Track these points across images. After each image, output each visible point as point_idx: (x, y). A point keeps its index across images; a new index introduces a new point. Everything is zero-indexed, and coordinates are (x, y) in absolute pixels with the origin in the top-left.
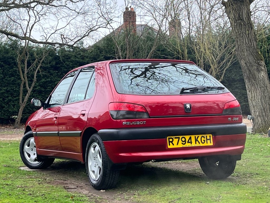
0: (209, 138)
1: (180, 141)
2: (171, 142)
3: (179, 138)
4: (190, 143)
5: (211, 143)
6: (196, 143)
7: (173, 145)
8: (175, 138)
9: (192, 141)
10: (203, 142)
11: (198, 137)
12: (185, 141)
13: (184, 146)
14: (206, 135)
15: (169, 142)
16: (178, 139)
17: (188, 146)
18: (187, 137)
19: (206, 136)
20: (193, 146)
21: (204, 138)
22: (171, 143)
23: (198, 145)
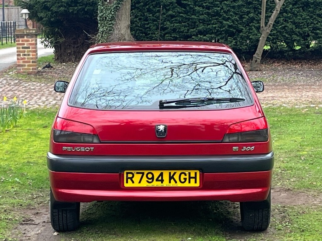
0: (194, 176)
1: (145, 178)
2: (130, 178)
3: (143, 174)
4: (161, 182)
5: (196, 182)
6: (170, 182)
7: (133, 182)
8: (137, 173)
9: (164, 179)
10: (183, 180)
11: (175, 173)
12: (153, 178)
13: (150, 185)
14: (189, 171)
15: (127, 178)
16: (141, 175)
17: (156, 186)
18: (156, 174)
19: (190, 173)
20: (165, 186)
21: (186, 175)
22: (129, 180)
23: (173, 184)
